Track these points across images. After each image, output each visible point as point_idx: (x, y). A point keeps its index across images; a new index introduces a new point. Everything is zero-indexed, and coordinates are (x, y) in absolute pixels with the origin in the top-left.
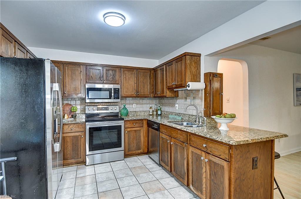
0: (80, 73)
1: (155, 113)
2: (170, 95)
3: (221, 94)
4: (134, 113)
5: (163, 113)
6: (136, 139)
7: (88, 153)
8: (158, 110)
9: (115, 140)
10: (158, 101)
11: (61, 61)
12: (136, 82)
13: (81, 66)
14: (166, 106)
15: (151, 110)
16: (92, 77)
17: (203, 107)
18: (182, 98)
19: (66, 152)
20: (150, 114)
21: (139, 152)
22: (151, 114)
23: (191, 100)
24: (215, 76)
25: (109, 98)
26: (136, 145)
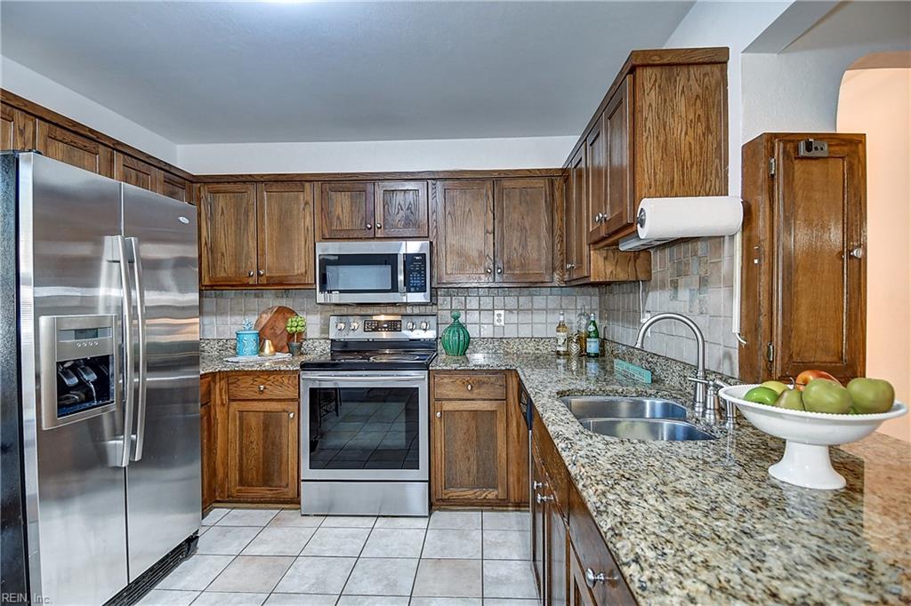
0: (304, 209)
1: (575, 348)
2: (608, 272)
3: (851, 257)
4: (496, 344)
5: (608, 347)
6: (478, 446)
7: (307, 472)
8: (589, 337)
9: (397, 439)
10: (596, 299)
11: (250, 175)
12: (490, 229)
13: (307, 185)
14: (618, 320)
15: (562, 336)
16: (338, 218)
17: (736, 328)
18: (663, 287)
19: (248, 459)
20: (558, 353)
21: (490, 496)
22: (562, 349)
23: (690, 290)
24: (803, 152)
25: (390, 288)
26: (478, 469)
